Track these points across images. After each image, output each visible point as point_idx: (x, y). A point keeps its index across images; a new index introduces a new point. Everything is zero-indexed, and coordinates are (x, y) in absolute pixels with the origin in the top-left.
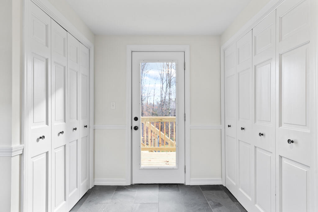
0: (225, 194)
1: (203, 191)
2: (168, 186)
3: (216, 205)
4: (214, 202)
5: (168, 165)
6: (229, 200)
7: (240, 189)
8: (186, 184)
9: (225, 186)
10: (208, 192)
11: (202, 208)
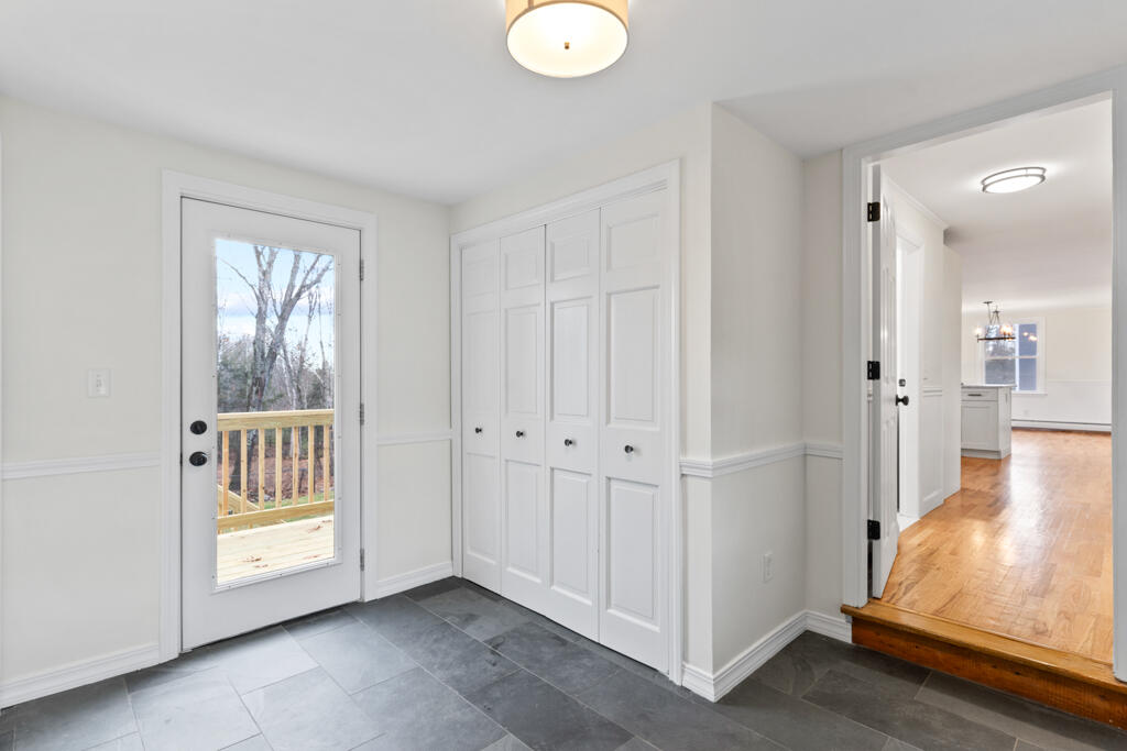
0: (470, 592)
1: (418, 600)
2: (315, 619)
3: (466, 620)
4: (458, 616)
5: (266, 570)
6: (486, 601)
7: (510, 569)
8: (366, 600)
9: (460, 576)
10: (431, 600)
11: (440, 636)
